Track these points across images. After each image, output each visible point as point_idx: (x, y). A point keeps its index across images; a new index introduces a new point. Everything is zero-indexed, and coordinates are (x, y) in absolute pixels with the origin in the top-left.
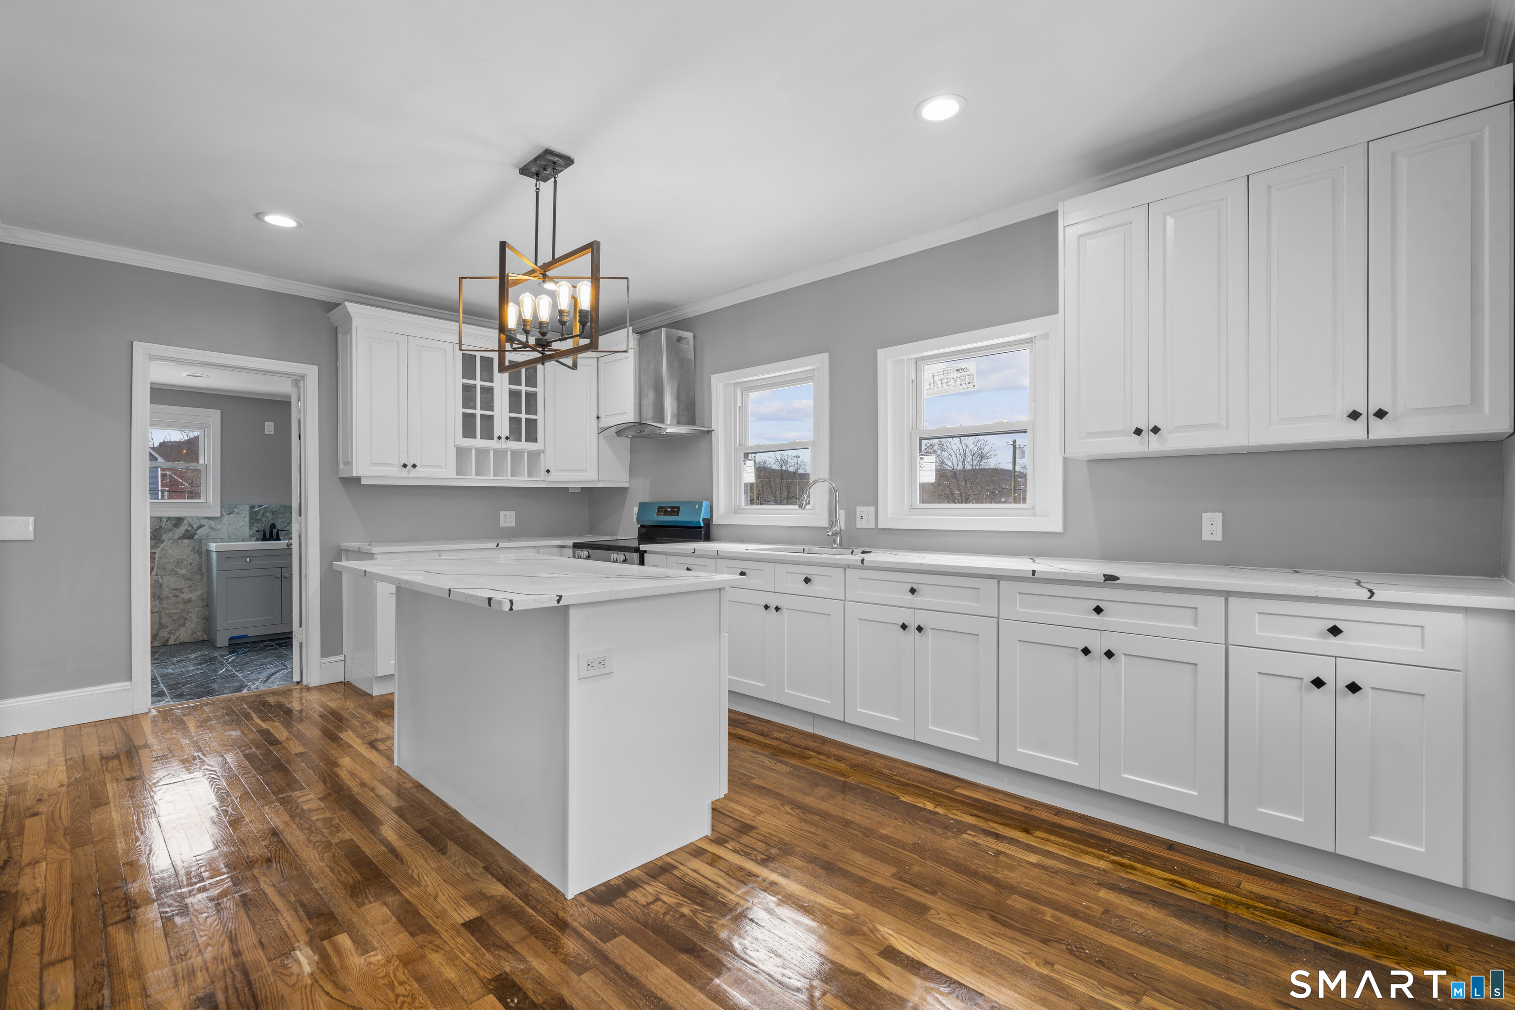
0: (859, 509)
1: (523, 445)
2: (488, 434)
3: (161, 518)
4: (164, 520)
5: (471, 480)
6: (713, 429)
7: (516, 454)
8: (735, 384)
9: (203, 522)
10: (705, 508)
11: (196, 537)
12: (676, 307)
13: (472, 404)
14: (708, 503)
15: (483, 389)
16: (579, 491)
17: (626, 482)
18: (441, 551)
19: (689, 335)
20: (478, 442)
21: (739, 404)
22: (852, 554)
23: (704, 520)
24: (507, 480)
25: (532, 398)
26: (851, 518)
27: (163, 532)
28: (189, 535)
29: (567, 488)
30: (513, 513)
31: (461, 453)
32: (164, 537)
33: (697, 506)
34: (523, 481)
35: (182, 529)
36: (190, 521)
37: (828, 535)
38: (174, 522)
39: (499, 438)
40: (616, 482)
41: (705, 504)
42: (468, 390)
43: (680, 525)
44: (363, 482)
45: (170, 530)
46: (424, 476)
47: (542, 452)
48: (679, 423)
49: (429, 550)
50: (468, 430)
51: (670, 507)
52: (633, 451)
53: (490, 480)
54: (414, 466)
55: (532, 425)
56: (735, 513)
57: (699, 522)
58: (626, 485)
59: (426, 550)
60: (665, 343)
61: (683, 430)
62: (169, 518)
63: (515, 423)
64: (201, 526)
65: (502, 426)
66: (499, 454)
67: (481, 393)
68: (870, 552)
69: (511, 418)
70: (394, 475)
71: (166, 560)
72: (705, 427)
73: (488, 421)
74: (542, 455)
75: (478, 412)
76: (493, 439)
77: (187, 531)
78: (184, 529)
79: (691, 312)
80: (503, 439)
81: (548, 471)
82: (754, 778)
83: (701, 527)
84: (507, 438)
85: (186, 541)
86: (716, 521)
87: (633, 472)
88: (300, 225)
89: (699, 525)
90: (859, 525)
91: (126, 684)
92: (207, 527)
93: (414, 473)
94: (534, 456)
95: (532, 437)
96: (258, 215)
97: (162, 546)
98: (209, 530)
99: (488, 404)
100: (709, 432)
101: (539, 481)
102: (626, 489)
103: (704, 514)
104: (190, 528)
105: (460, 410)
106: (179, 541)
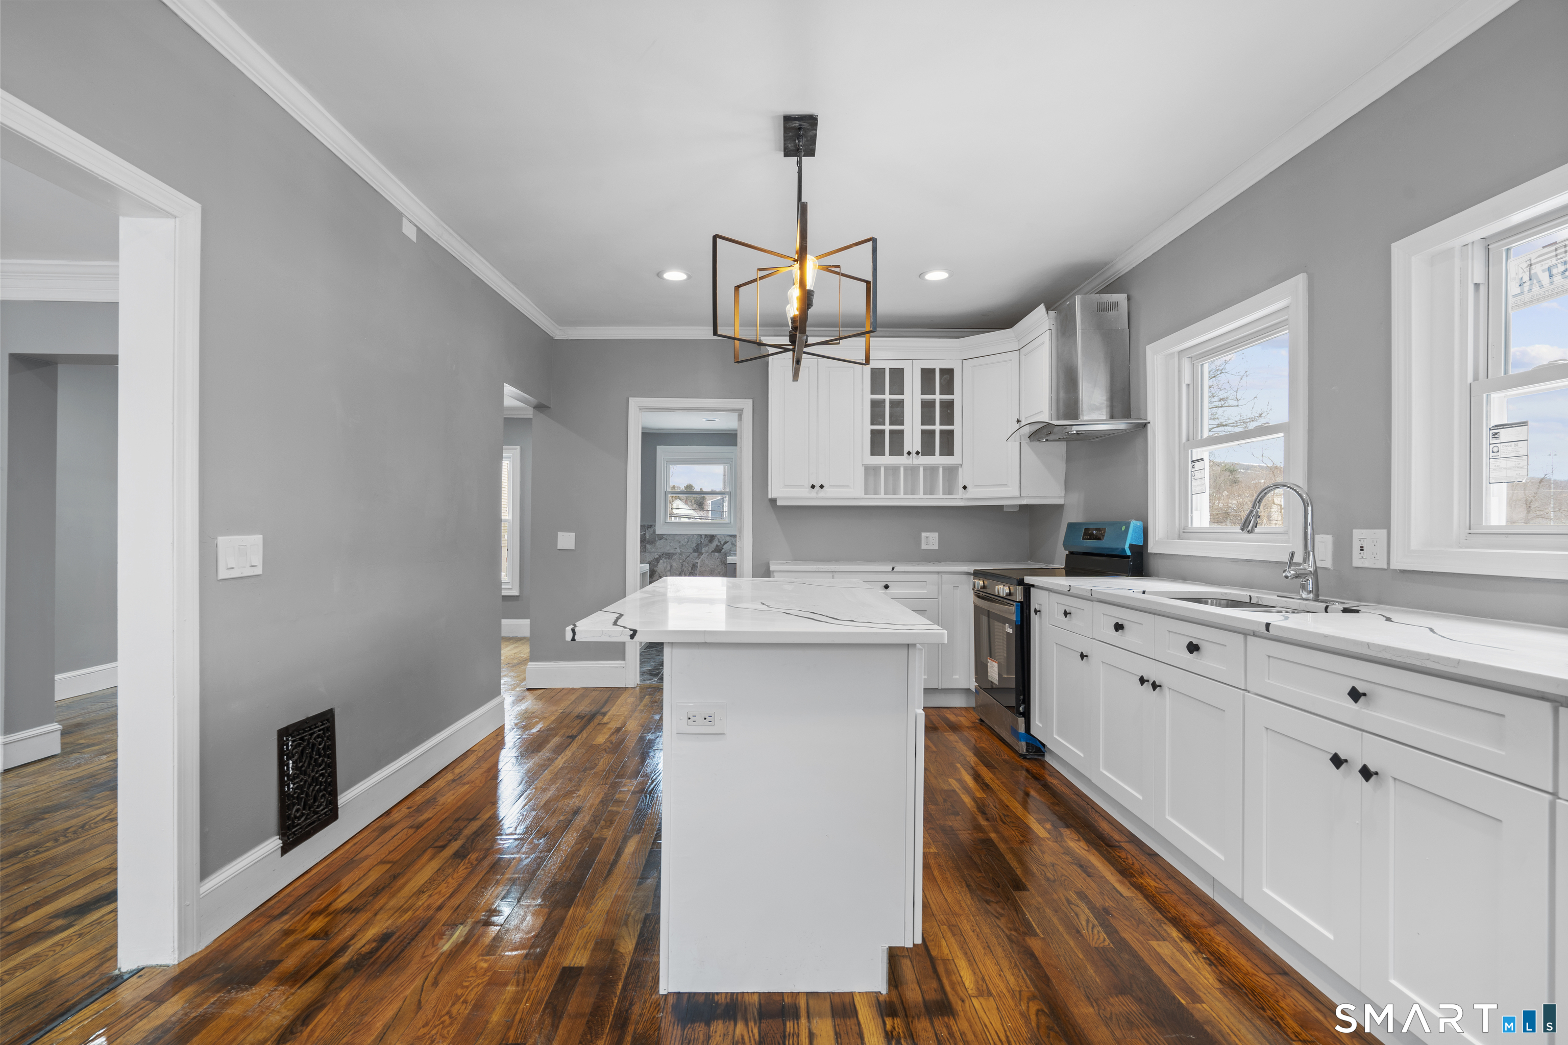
0: (1357, 533)
1: (937, 460)
2: (897, 448)
3: (701, 535)
4: (703, 537)
5: (882, 499)
6: (1148, 421)
7: (931, 470)
8: (1180, 352)
9: (728, 539)
10: (1135, 531)
11: (723, 551)
12: (1106, 264)
13: (881, 420)
14: (1139, 524)
15: (892, 403)
16: (1017, 509)
17: (1061, 497)
18: (836, 572)
19: (1121, 298)
20: (887, 460)
21: (1187, 379)
22: (1326, 611)
23: (1131, 546)
24: (921, 499)
25: (948, 407)
26: (1342, 549)
27: (703, 546)
28: (718, 550)
29: (1002, 506)
30: (936, 535)
31: (871, 471)
32: (704, 550)
33: (1123, 528)
34: (940, 499)
35: (715, 543)
36: (719, 537)
37: (1287, 577)
38: (709, 538)
39: (909, 453)
40: (1045, 497)
41: (1135, 524)
42: (877, 406)
43: (1105, 553)
44: (779, 503)
45: (707, 545)
46: (832, 496)
47: (960, 466)
48: (1112, 417)
49: (822, 570)
50: (876, 447)
51: (1096, 529)
52: (1069, 459)
53: (902, 499)
54: (822, 487)
55: (948, 437)
56: (1180, 538)
57: (1124, 550)
58: (1061, 501)
59: (820, 570)
60: (1080, 314)
61: (1119, 425)
62: (706, 535)
63: (927, 436)
64: (726, 543)
65: (912, 440)
66: (912, 470)
67: (891, 407)
68: (1357, 611)
69: (923, 432)
70: (802, 496)
71: (704, 569)
72: (1141, 419)
73: (897, 437)
74: (960, 470)
75: (887, 427)
76: (903, 455)
77: (717, 546)
78: (715, 545)
79: (1124, 265)
80: (914, 454)
81: (965, 488)
82: (1035, 935)
83: (1128, 557)
84: (917, 453)
85: (717, 554)
86: (1152, 548)
87: (1068, 486)
88: (689, 277)
89: (1124, 554)
90: (1358, 561)
91: (622, 662)
92: (730, 543)
93: (822, 493)
94: (951, 472)
95: (948, 449)
96: (659, 275)
97: (702, 557)
98: (731, 546)
99: (898, 418)
100: (1145, 425)
101: (958, 499)
102: (1062, 506)
103: (1132, 538)
104: (719, 544)
105: (868, 427)
106: (713, 554)
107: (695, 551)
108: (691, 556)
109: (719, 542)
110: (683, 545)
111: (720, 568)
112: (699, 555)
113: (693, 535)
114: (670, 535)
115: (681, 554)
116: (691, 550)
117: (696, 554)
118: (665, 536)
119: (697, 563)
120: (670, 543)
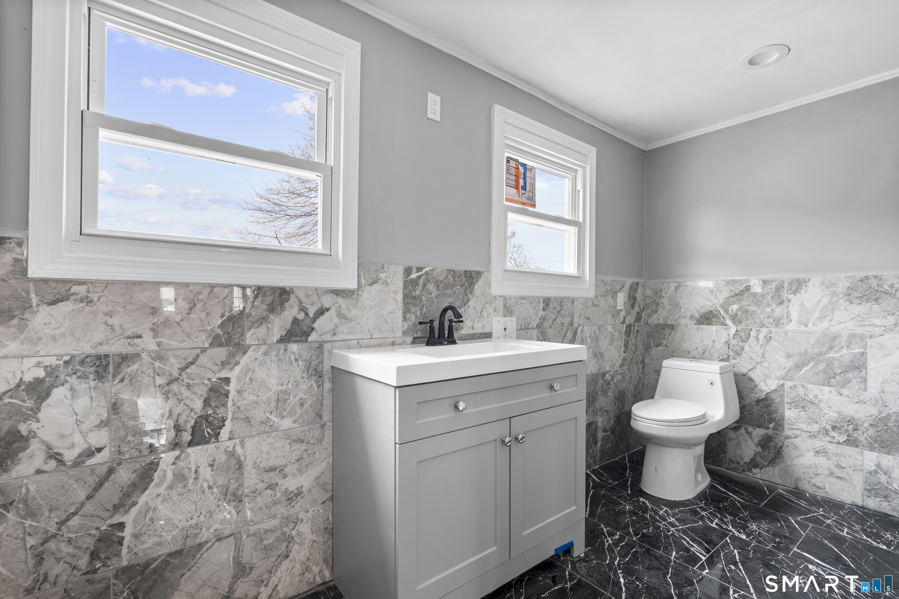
9: (327, 301)
11: (313, 337)
27: (247, 324)
28: (299, 332)
45: (263, 320)
64: (322, 311)
71: (252, 398)
77: (295, 321)
78: (290, 319)
85: (294, 347)
92: (332, 313)
97: (245, 360)
98: (336, 320)
104: (301, 316)
106: (282, 346)
107: (216, 342)
108: (203, 360)
109: (303, 309)
110: (167, 322)
111: (305, 387)
112: (232, 355)
113: (212, 287)
114: (108, 284)
115: (159, 357)
116: (203, 340)
117: (221, 353)
118: (81, 290)
119: (227, 380)
120: (109, 314)
